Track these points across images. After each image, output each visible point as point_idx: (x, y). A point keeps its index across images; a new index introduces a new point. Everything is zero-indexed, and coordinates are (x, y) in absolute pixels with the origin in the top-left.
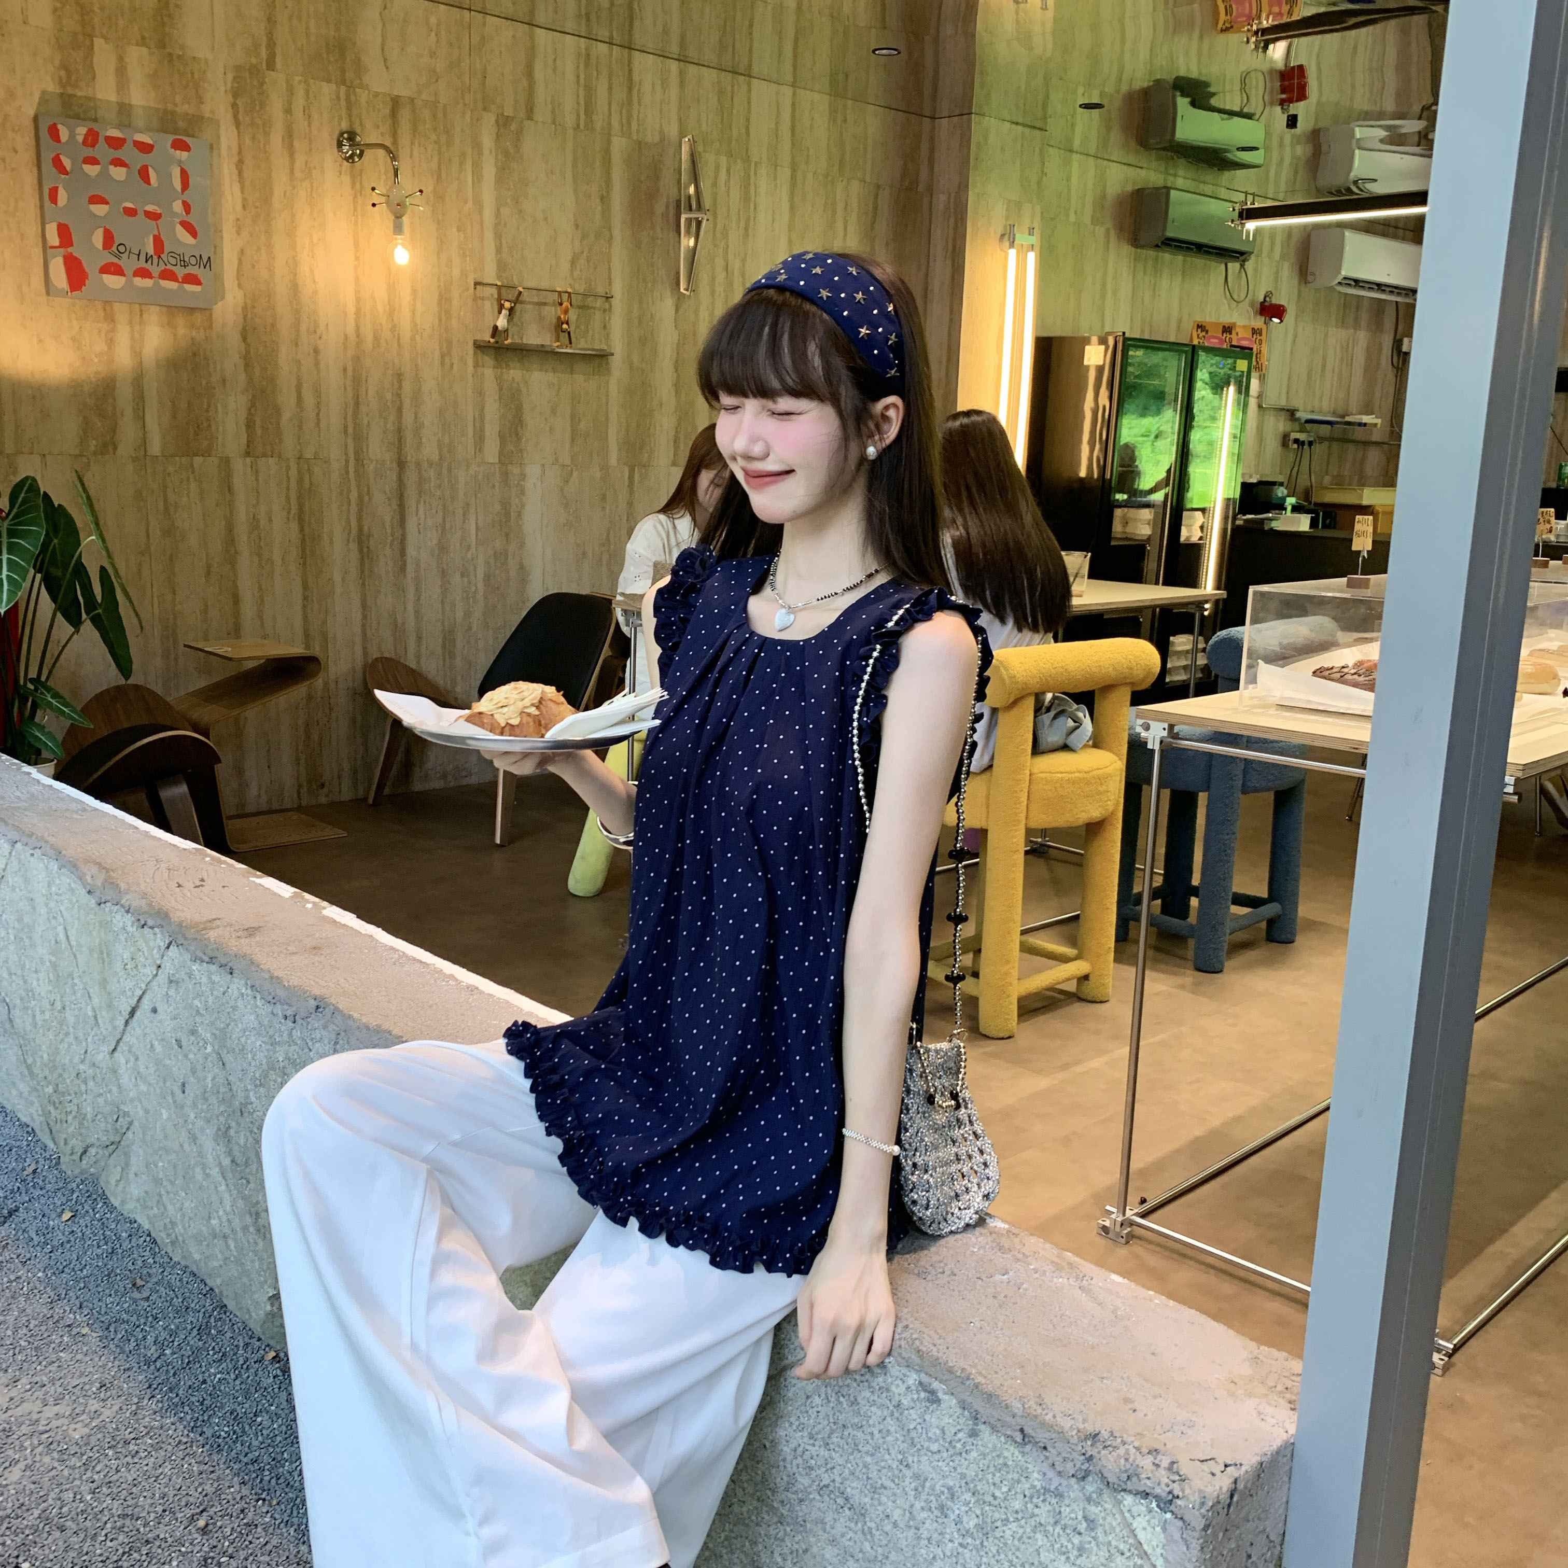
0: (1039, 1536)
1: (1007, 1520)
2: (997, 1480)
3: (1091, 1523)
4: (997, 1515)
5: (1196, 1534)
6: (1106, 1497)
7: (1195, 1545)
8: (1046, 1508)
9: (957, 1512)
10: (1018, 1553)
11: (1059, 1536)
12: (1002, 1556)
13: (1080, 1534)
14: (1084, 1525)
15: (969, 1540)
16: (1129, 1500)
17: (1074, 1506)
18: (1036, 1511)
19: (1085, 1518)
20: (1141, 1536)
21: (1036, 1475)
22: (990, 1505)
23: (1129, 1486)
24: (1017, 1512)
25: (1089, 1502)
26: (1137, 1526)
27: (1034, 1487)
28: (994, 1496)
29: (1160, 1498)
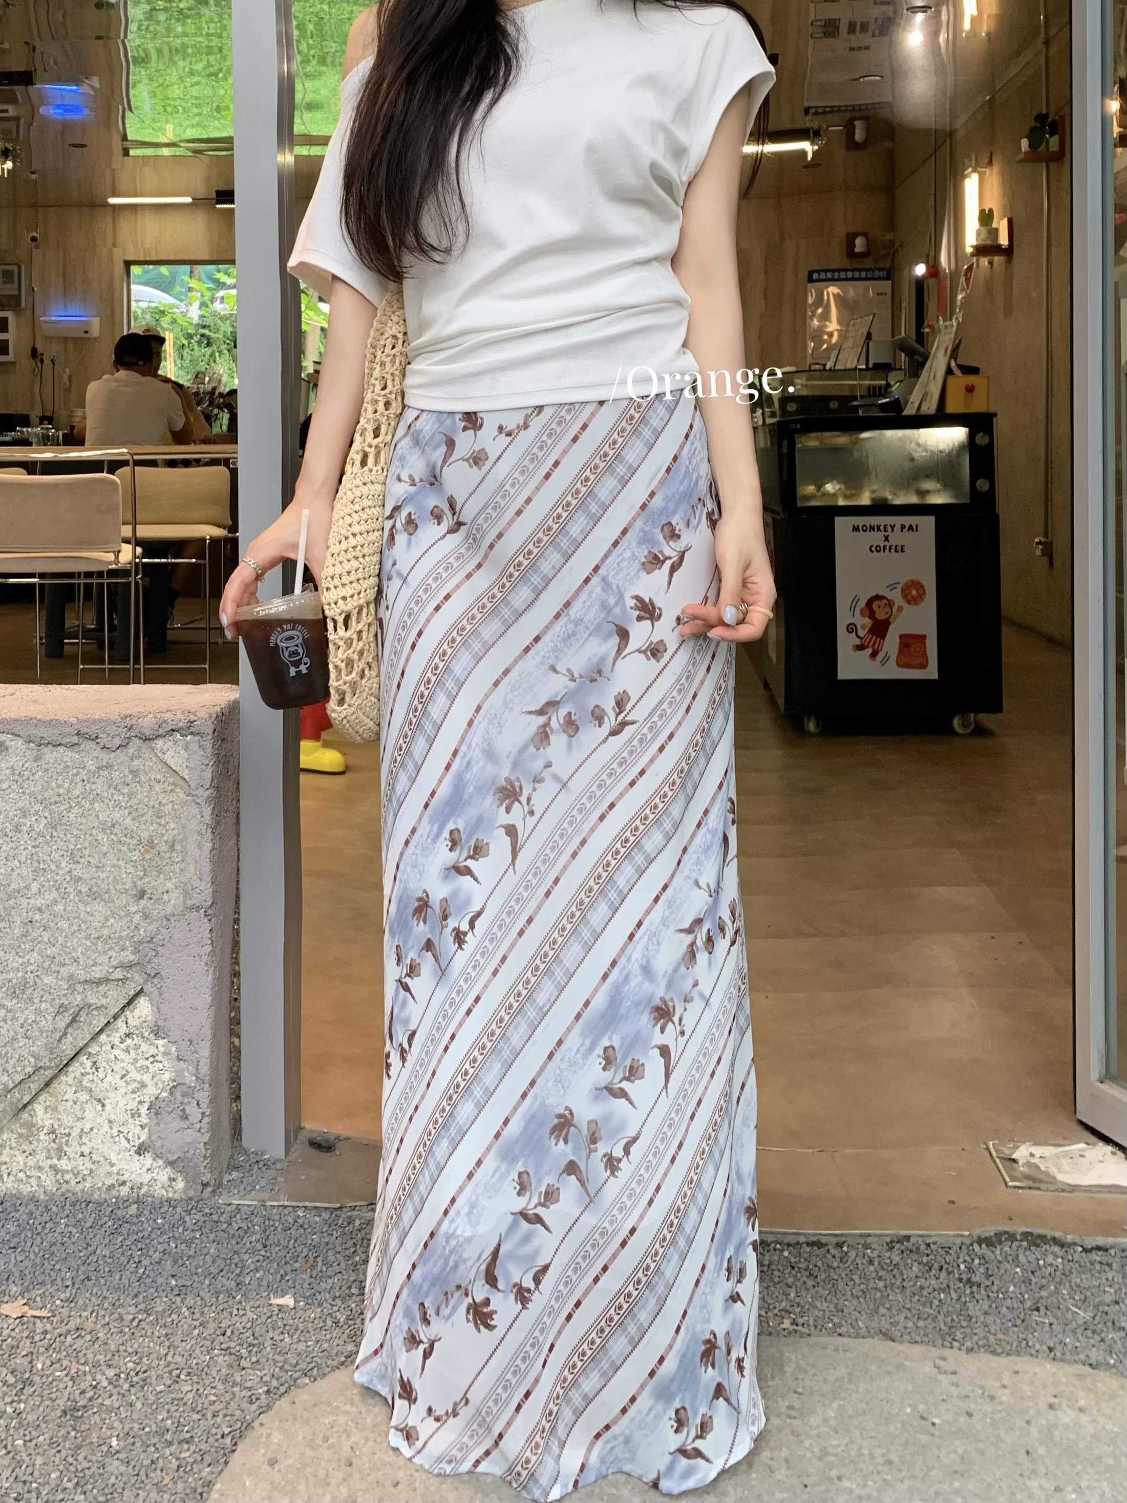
0: (96, 805)
1: (71, 807)
2: (60, 782)
3: (134, 773)
4: (62, 808)
5: (210, 737)
6: (144, 750)
7: (209, 745)
8: (99, 781)
9: (29, 823)
10: (81, 827)
11: (113, 794)
12: (69, 836)
13: (128, 785)
14: (131, 777)
15: (41, 840)
16: (160, 743)
17: (122, 767)
18: (94, 787)
19: (131, 772)
20: (171, 763)
21: (90, 763)
22: (56, 803)
23: (161, 731)
24: (78, 797)
25: (132, 759)
26: (168, 757)
27: (89, 771)
28: (59, 795)
29: (182, 729)
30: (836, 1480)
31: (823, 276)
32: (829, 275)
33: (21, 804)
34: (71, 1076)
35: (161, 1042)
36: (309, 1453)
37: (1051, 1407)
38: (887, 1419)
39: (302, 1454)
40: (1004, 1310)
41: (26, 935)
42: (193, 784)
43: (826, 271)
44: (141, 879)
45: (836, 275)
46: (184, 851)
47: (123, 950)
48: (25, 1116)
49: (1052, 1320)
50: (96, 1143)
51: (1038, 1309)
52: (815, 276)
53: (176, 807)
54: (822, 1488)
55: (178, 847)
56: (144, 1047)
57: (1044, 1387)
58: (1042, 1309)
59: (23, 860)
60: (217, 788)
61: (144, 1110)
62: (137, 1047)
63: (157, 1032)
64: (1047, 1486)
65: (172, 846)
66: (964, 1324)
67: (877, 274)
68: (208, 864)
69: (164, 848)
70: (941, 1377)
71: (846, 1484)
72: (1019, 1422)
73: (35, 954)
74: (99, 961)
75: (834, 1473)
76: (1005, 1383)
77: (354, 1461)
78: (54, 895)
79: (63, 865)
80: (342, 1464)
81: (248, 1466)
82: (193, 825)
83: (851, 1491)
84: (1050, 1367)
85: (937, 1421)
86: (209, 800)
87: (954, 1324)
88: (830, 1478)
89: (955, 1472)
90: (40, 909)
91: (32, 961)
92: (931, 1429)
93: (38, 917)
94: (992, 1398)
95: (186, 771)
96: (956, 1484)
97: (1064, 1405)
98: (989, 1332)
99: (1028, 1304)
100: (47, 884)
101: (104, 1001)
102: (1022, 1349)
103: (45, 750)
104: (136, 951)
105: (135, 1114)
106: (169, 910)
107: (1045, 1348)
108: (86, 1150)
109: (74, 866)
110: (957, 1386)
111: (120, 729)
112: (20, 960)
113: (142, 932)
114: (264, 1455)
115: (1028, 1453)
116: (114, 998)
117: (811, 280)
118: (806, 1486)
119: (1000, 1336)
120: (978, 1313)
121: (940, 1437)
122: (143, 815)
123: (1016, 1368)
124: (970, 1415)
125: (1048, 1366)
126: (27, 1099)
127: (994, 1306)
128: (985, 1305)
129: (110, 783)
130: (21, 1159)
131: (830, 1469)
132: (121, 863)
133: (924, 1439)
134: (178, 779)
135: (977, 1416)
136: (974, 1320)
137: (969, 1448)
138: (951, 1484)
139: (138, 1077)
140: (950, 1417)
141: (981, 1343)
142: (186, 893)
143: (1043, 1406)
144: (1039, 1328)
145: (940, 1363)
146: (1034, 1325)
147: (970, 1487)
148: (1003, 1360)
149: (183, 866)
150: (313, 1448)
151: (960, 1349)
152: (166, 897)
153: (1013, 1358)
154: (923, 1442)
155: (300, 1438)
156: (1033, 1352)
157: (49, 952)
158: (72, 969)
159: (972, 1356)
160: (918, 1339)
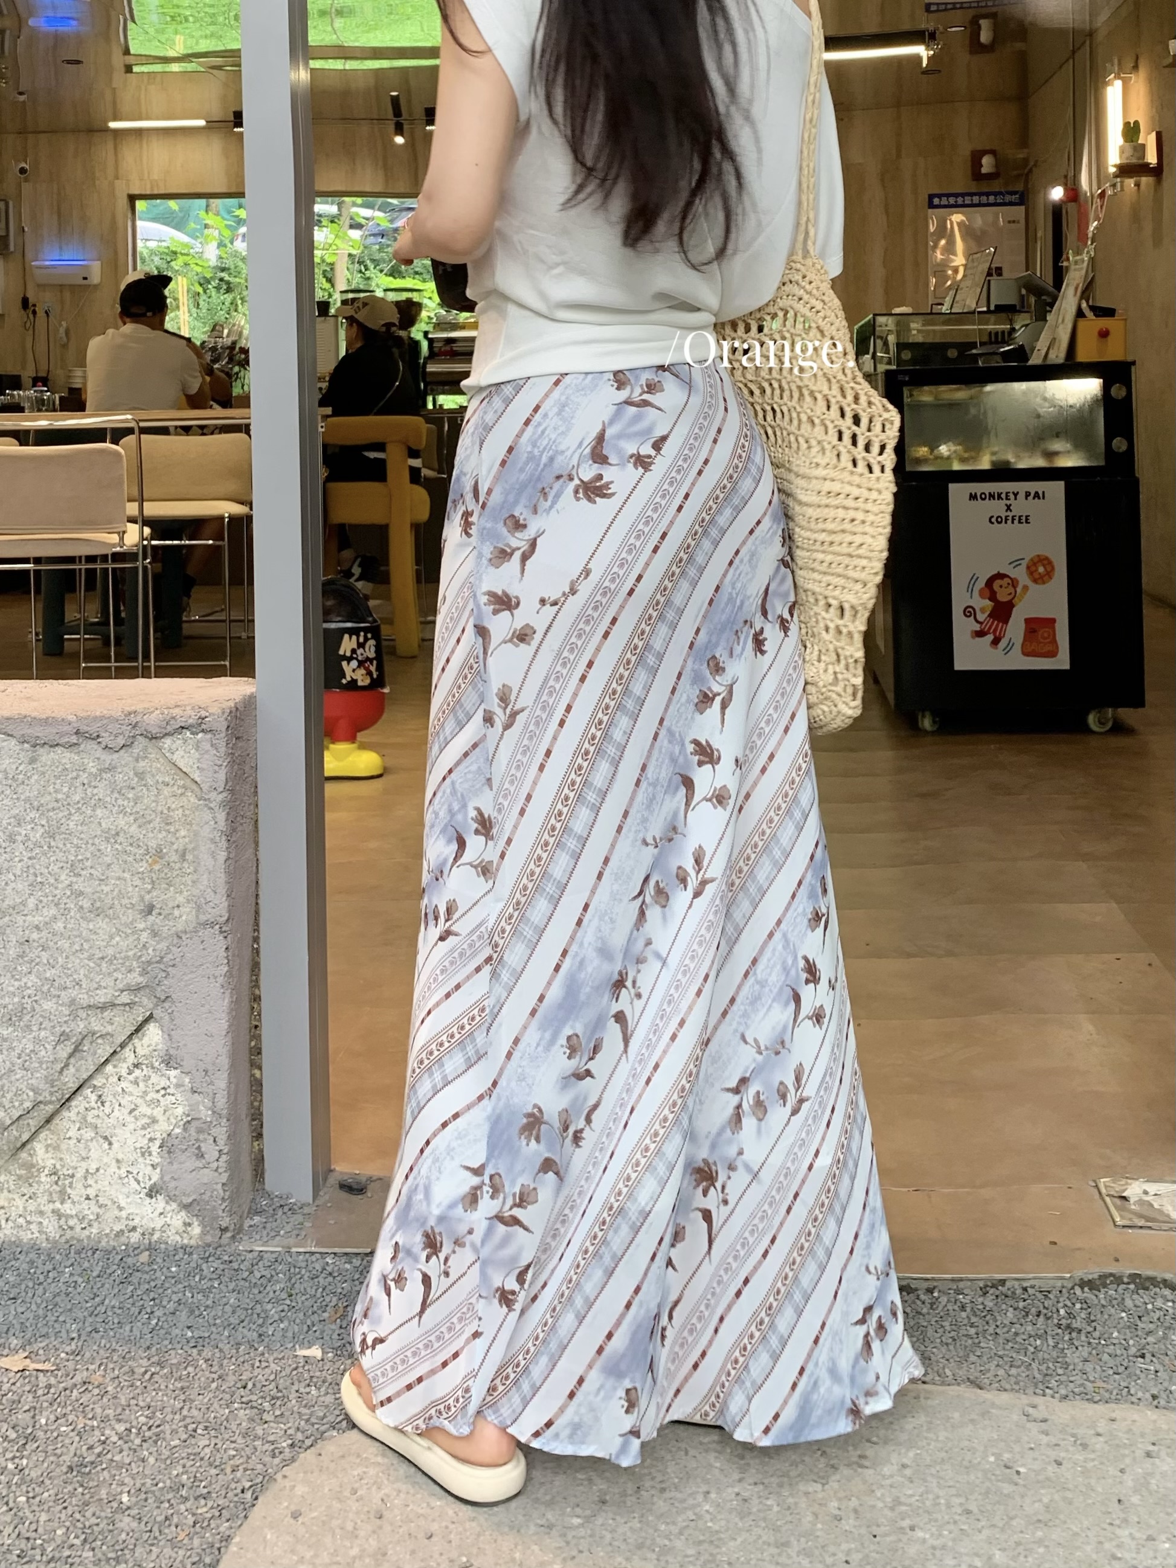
0: (99, 812)
1: (70, 814)
2: (58, 786)
3: (140, 775)
4: (61, 815)
5: (223, 735)
6: (150, 750)
7: (222, 745)
8: (101, 785)
9: (24, 832)
10: (82, 836)
11: (116, 799)
12: (69, 845)
13: (133, 788)
14: (136, 779)
15: (37, 850)
16: (168, 742)
17: (126, 769)
18: (95, 791)
19: (136, 774)
20: (181, 765)
21: (91, 764)
22: (54, 809)
23: (169, 729)
24: (78, 802)
25: (137, 760)
26: (176, 757)
27: (90, 774)
28: (57, 801)
29: (192, 726)
30: (908, 1530)
31: (944, 201)
32: (952, 200)
33: (15, 811)
34: (74, 1111)
35: (173, 1073)
36: (336, 1505)
37: (1148, 1455)
38: (967, 1468)
39: (329, 1507)
40: (1105, 1357)
41: (21, 956)
42: (205, 787)
43: (948, 195)
44: (149, 892)
45: (960, 200)
46: (196, 861)
47: (130, 971)
48: (24, 1155)
49: (1159, 1367)
50: (102, 1184)
51: (1143, 1356)
52: (936, 201)
53: (187, 812)
54: (892, 1538)
55: (189, 857)
56: (155, 1079)
57: (1142, 1435)
58: (1148, 1356)
59: (18, 873)
60: (232, 791)
61: (155, 1148)
62: (147, 1078)
63: (169, 1061)
64: (1138, 1535)
65: (183, 856)
66: (1060, 1371)
67: (1008, 198)
68: (223, 875)
69: (174, 857)
70: (1029, 1425)
71: (920, 1534)
72: (1113, 1471)
73: (33, 977)
74: (103, 984)
75: (906, 1523)
76: (1100, 1430)
77: (386, 1514)
78: (53, 911)
79: (63, 877)
80: (372, 1516)
81: (269, 1519)
82: (206, 832)
83: (924, 1541)
84: (1152, 1415)
85: (1022, 1470)
86: (223, 804)
87: (1049, 1372)
88: (902, 1528)
89: (1039, 1521)
90: (37, 928)
91: (30, 984)
92: (1016, 1477)
93: (35, 936)
94: (1085, 1446)
95: (198, 772)
96: (1039, 1534)
97: (1163, 1454)
98: (1088, 1380)
99: (1133, 1351)
100: (45, 900)
101: (109, 1029)
102: (1124, 1396)
103: (41, 751)
104: (144, 972)
105: (145, 1153)
106: (180, 927)
107: (1148, 1396)
108: (91, 1192)
109: (74, 879)
110: (1047, 1435)
111: (124, 727)
112: (17, 984)
113: (150, 951)
114: (287, 1507)
115: (1119, 1501)
116: (120, 1024)
117: (931, 206)
118: (875, 1536)
119: (1100, 1384)
120: (1076, 1360)
121: (1024, 1486)
122: (150, 822)
123: (1114, 1415)
124: (1059, 1464)
125: (1149, 1413)
126: (25, 1137)
127: (1094, 1352)
128: (1085, 1352)
129: (114, 788)
130: (20, 1202)
131: (903, 1519)
132: (126, 875)
133: (1007, 1488)
134: (188, 782)
135: (1066, 1465)
136: (1071, 1367)
137: (1056, 1497)
138: (1033, 1534)
139: (149, 1112)
140: (1036, 1466)
141: (1077, 1390)
142: (199, 908)
143: (1139, 1453)
144: (1142, 1376)
145: (1031, 1411)
146: (1138, 1372)
147: (1054, 1537)
148: (1100, 1408)
149: (195, 877)
150: (340, 1500)
151: (1053, 1397)
152: (176, 912)
153: (1113, 1405)
154: (1006, 1492)
155: (326, 1490)
156: (1134, 1399)
157: (48, 975)
158: (74, 993)
159: (1066, 1404)
160: (1008, 1387)
